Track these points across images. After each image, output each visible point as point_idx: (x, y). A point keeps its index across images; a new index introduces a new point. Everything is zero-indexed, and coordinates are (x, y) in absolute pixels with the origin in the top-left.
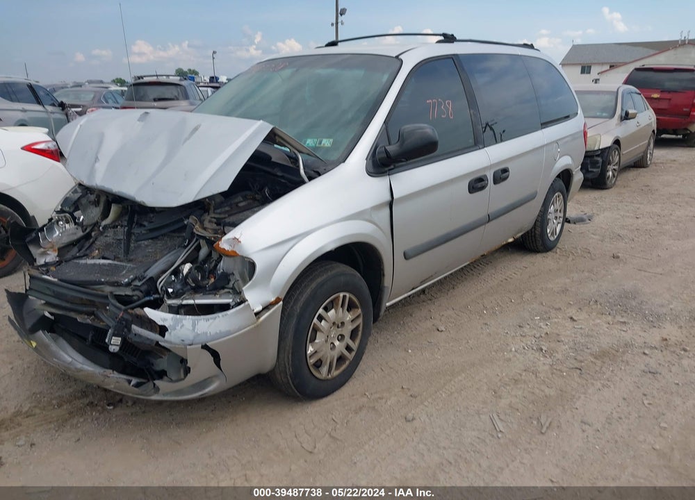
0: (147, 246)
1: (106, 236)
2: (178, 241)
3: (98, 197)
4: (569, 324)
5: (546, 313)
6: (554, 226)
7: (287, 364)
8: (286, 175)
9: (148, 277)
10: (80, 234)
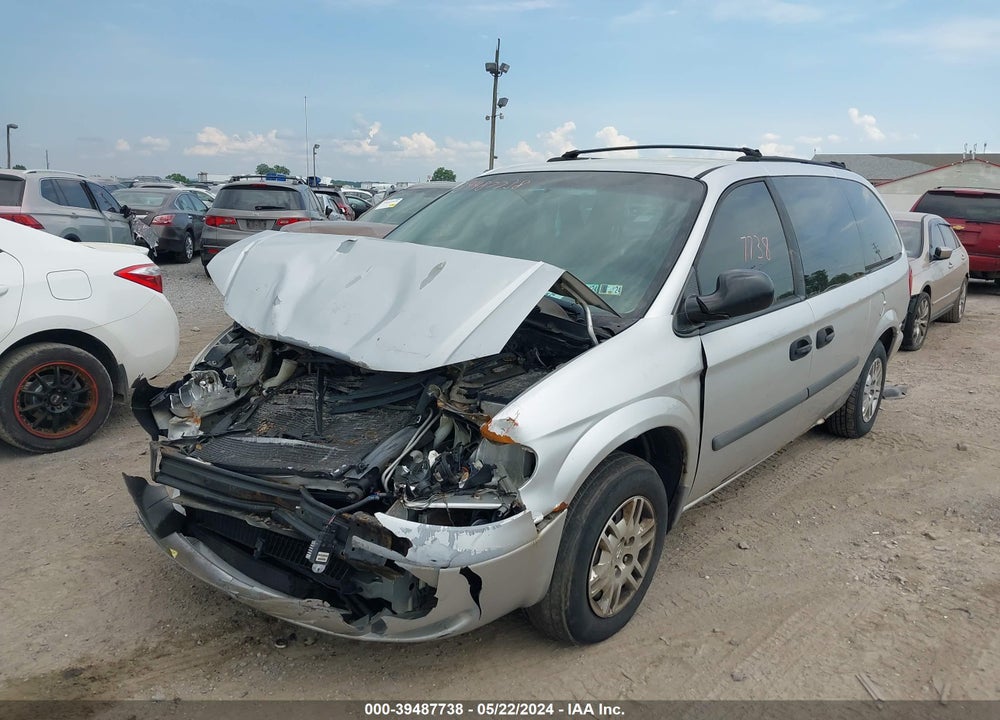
0: (352, 421)
1: (276, 404)
2: (403, 417)
3: (260, 348)
4: (925, 543)
5: (887, 526)
6: (869, 402)
7: (563, 597)
8: (565, 333)
9: (370, 468)
10: (232, 398)
